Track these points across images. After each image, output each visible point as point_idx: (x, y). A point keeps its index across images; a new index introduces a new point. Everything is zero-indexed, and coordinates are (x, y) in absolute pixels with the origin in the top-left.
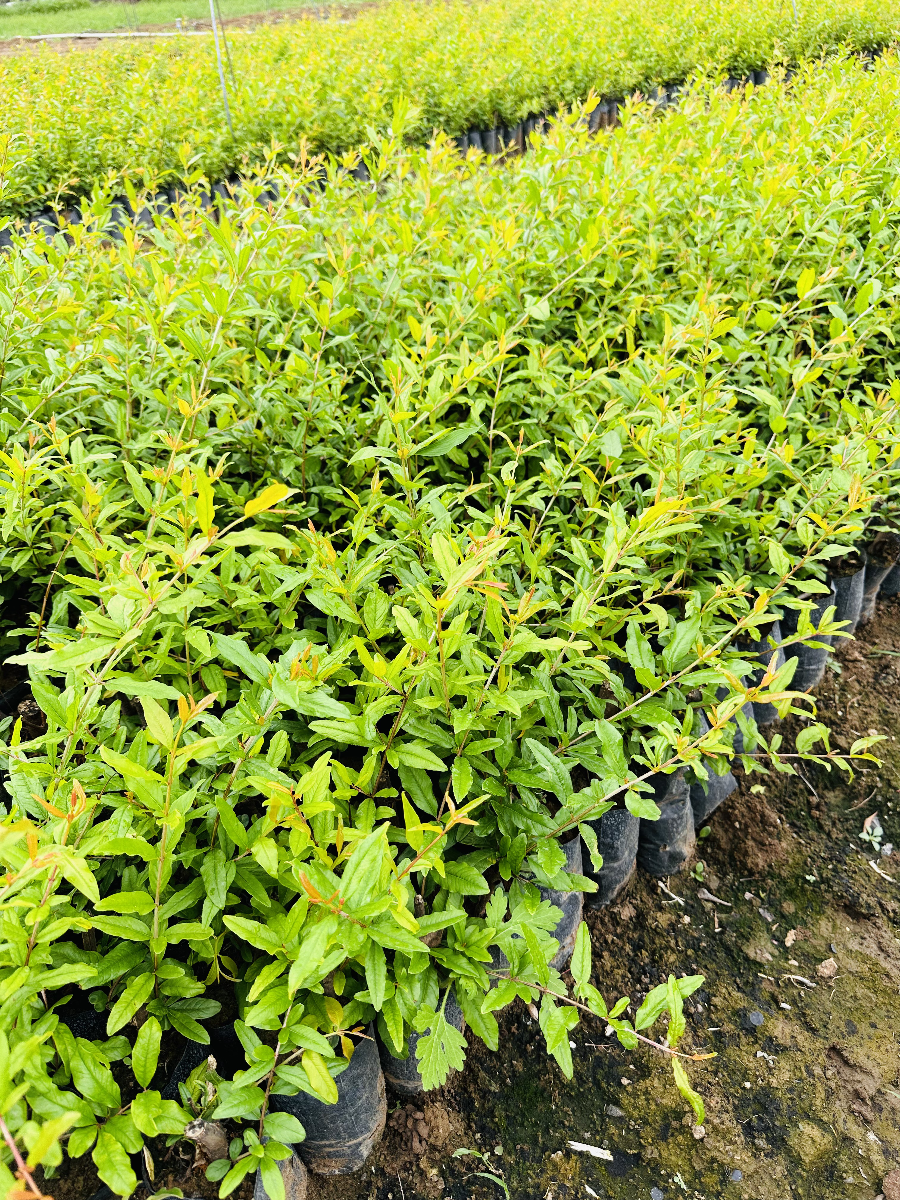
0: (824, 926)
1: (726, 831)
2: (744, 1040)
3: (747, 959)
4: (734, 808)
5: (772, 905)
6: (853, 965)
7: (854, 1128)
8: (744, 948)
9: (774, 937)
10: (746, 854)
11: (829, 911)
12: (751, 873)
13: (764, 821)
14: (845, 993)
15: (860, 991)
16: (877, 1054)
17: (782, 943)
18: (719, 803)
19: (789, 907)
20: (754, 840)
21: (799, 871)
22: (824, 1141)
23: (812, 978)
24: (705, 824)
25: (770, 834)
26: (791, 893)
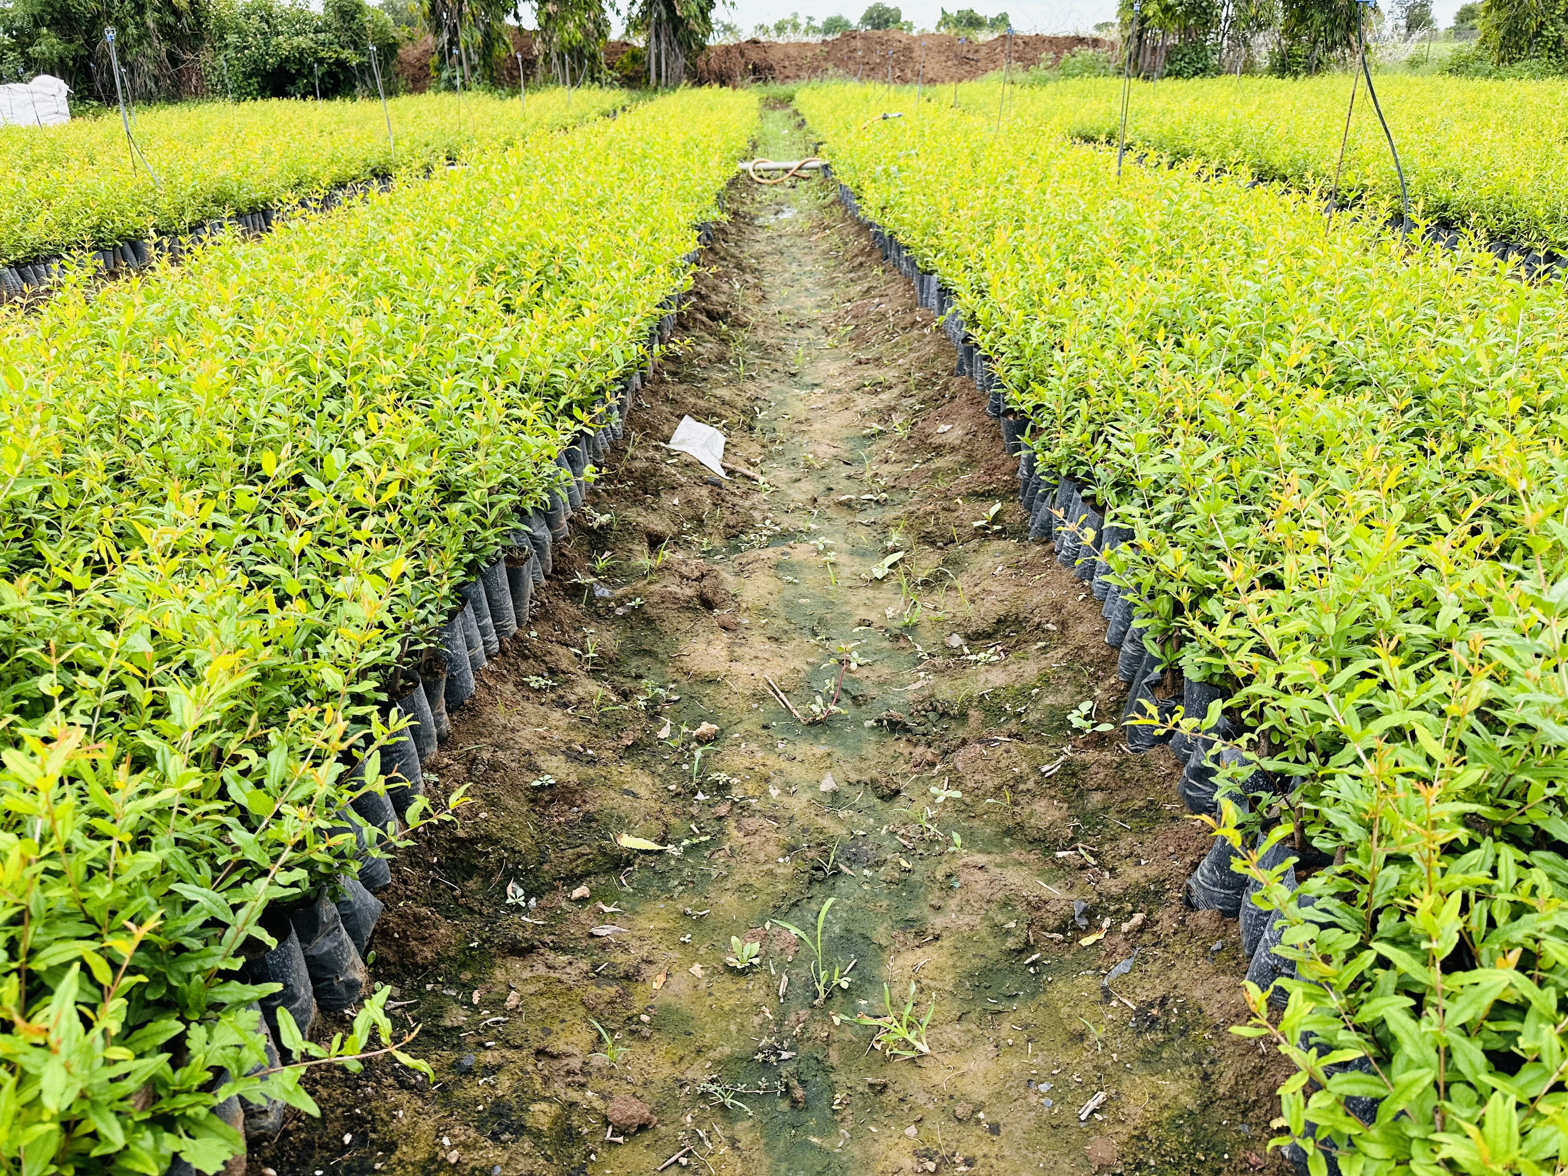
0: (499, 974)
1: (389, 947)
2: (465, 1081)
3: (447, 1030)
4: (387, 922)
5: (451, 982)
6: (531, 989)
7: (575, 1094)
8: (441, 1023)
9: (462, 1004)
10: (414, 954)
11: (498, 961)
12: (425, 968)
13: (418, 919)
14: (533, 1011)
15: (544, 1004)
16: (572, 1039)
17: (470, 1004)
18: (373, 926)
19: (466, 976)
20: (415, 939)
21: (463, 945)
22: (554, 1110)
23: (504, 1015)
24: (368, 950)
25: (427, 927)
26: (463, 966)
